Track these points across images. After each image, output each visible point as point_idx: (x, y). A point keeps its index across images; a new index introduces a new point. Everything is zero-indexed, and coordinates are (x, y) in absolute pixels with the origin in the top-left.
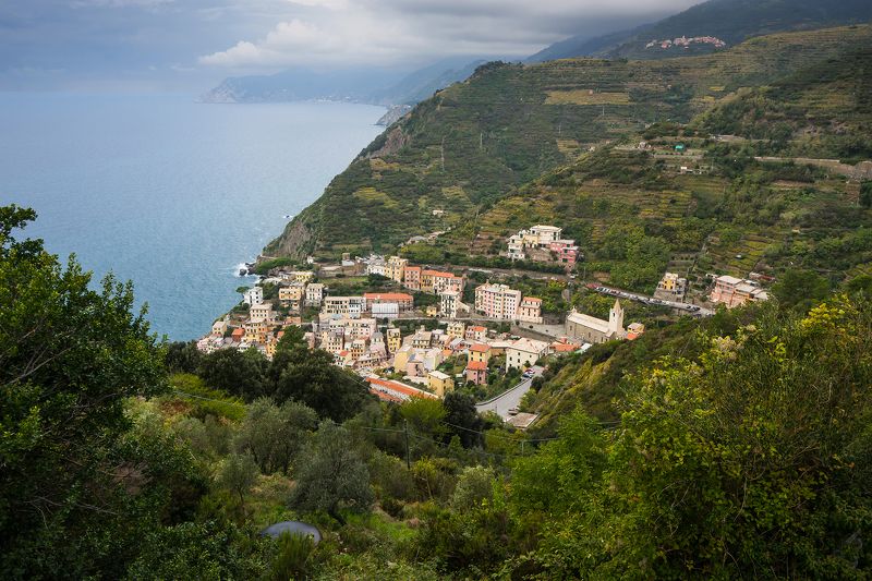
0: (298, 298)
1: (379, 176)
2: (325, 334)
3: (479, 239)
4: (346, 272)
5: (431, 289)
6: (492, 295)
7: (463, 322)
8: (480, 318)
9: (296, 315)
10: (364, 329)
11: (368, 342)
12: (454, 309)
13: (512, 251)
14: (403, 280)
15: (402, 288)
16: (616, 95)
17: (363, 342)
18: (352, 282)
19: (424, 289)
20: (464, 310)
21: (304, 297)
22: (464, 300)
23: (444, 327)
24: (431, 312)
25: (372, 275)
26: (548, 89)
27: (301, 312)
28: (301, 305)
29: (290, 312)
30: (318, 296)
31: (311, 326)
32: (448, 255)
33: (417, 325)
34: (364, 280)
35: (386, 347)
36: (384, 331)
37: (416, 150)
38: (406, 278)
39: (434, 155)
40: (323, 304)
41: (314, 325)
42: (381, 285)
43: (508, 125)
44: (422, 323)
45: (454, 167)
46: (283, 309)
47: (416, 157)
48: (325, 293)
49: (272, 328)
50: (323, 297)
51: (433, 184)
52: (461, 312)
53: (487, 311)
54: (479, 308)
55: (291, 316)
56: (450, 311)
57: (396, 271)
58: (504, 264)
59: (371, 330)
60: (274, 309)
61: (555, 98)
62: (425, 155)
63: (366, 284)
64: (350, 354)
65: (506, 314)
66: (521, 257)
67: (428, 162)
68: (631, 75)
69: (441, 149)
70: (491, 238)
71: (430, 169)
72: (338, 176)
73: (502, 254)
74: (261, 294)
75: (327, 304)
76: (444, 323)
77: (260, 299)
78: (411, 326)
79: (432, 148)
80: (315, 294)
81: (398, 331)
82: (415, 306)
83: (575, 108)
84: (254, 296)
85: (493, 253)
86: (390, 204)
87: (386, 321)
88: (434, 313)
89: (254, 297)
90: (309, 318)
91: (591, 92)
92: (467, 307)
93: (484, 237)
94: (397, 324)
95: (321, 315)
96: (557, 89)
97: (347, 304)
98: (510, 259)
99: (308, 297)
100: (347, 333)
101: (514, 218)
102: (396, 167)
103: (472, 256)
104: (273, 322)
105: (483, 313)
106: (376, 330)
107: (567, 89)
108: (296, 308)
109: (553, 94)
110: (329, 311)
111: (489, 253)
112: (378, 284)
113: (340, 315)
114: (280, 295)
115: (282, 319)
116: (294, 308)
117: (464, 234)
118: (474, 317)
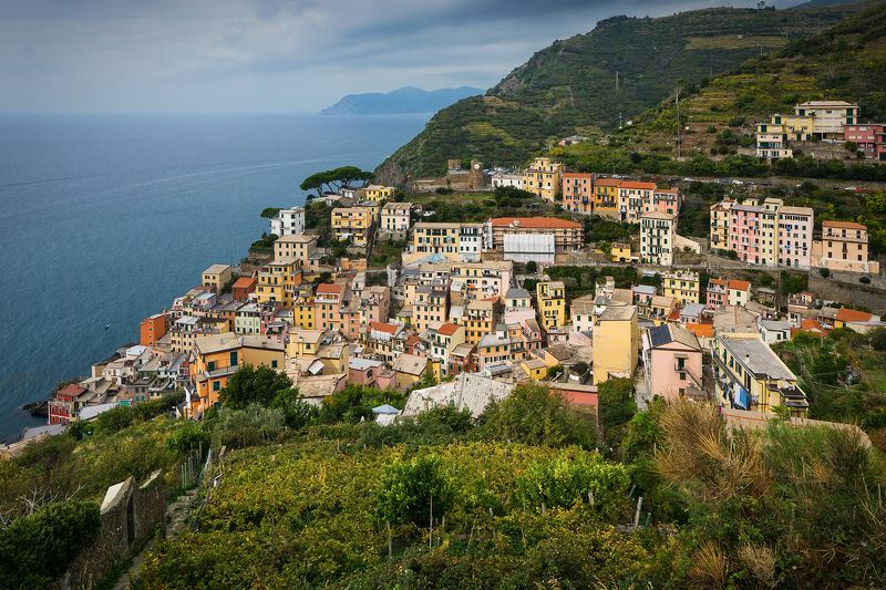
0: (365, 224)
1: (494, 113)
2: (411, 289)
3: (689, 132)
4: (453, 186)
5: (613, 214)
6: (751, 217)
7: (694, 270)
8: (728, 264)
9: (359, 256)
10: (491, 281)
11: (499, 308)
12: (669, 246)
13: (765, 145)
14: (559, 196)
15: (558, 210)
16: (771, 38)
17: (490, 305)
18: (465, 201)
19: (601, 211)
20: (687, 249)
21: (376, 224)
22: (684, 230)
23: (656, 281)
24: (620, 253)
25: (502, 190)
26: (686, 36)
27: (369, 249)
28: (370, 237)
29: (349, 250)
30: (401, 221)
31: (385, 276)
32: (636, 158)
33: (597, 276)
34: (487, 198)
35: (538, 318)
36: (530, 286)
37: (538, 91)
38: (565, 193)
39: (560, 94)
40: (409, 237)
41: (391, 273)
42: (520, 205)
43: (641, 72)
44: (606, 272)
45: (587, 106)
46: (336, 244)
47: (538, 97)
48: (414, 217)
49: (311, 279)
50: (412, 224)
51: (564, 124)
52: (682, 256)
53: (740, 250)
54: (721, 246)
55: (351, 257)
56: (659, 249)
57: (546, 181)
58: (749, 169)
59: (504, 285)
60: (320, 244)
61: (695, 43)
62: (550, 95)
63: (491, 204)
64: (461, 331)
65: (785, 257)
66: (785, 154)
67: (553, 101)
68: (784, 21)
69: (568, 88)
70: (713, 131)
71: (557, 109)
72: (443, 110)
73: (742, 151)
74: (301, 218)
75: (417, 235)
76: (652, 273)
77: (298, 228)
78: (585, 277)
79: (557, 88)
80: (396, 220)
81: (560, 285)
82: (587, 240)
83: (722, 52)
84: (288, 220)
85: (724, 152)
86: (510, 141)
87: (532, 267)
88: (627, 254)
89: (288, 225)
90: (383, 261)
91: (740, 37)
92: (695, 245)
93: (698, 129)
94: (554, 273)
95: (405, 257)
96: (697, 35)
97: (456, 235)
98: (763, 159)
99: (384, 224)
100: (455, 288)
101: (749, 100)
102: (515, 105)
103: (683, 160)
104: (316, 267)
105: (733, 255)
106: (514, 283)
107: (711, 35)
108: (361, 242)
109: (694, 40)
110: (420, 249)
111: (714, 152)
112: (513, 204)
113: (442, 255)
114: (334, 218)
115: (332, 263)
116: (357, 242)
117: (660, 127)
118: (712, 262)
